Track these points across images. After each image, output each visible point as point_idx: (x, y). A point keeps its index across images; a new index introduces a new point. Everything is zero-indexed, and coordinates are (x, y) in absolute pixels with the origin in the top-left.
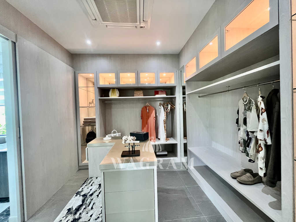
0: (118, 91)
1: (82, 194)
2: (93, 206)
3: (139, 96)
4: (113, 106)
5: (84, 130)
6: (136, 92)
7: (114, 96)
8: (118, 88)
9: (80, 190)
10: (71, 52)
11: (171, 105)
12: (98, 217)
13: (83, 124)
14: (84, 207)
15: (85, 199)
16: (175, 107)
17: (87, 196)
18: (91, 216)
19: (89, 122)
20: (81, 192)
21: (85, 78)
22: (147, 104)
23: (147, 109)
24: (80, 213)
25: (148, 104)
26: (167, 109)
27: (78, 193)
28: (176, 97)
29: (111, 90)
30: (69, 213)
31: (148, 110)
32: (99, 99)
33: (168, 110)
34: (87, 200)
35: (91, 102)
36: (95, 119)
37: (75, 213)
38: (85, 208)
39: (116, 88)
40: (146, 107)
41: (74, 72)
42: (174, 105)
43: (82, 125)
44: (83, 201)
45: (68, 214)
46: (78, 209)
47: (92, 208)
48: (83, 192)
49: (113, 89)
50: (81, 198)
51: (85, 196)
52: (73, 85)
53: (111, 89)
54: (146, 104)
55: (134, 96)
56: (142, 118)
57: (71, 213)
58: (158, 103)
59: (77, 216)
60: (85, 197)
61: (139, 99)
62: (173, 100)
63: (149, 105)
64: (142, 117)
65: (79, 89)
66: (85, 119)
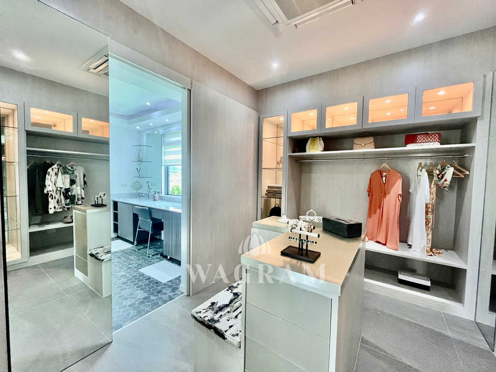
0: (322, 141)
1: (235, 291)
2: (239, 315)
3: (366, 147)
4: (314, 168)
5: (267, 203)
6: (357, 141)
7: (315, 149)
8: (321, 135)
9: (235, 285)
10: (255, 88)
11: (455, 168)
12: (237, 335)
13: (266, 194)
14: (228, 309)
15: (234, 299)
16: (467, 173)
17: (237, 297)
18: (231, 327)
19: (274, 192)
20: (235, 288)
21: (275, 124)
22: (385, 165)
23: (382, 177)
24: (221, 315)
25: (387, 166)
26: (442, 177)
27: (231, 288)
28: (474, 147)
29: (310, 140)
30: (211, 307)
31: (384, 178)
32: (289, 156)
33: (446, 180)
34: (236, 303)
35: (279, 161)
36: (281, 188)
37: (216, 313)
38: (229, 312)
39: (319, 135)
40: (381, 172)
41: (258, 118)
42: (464, 168)
43: (263, 195)
44: (231, 302)
45: (210, 309)
46: (221, 309)
47: (236, 317)
48: (236, 289)
49: (314, 137)
50: (231, 296)
51: (236, 295)
52: (256, 136)
53: (310, 138)
54: (382, 166)
55: (352, 149)
56: (369, 195)
57: (213, 309)
58: (417, 163)
59: (216, 317)
60: (236, 297)
61: (364, 154)
62: (466, 155)
63: (388, 168)
64: (370, 192)
65: (264, 142)
66: (269, 187)
